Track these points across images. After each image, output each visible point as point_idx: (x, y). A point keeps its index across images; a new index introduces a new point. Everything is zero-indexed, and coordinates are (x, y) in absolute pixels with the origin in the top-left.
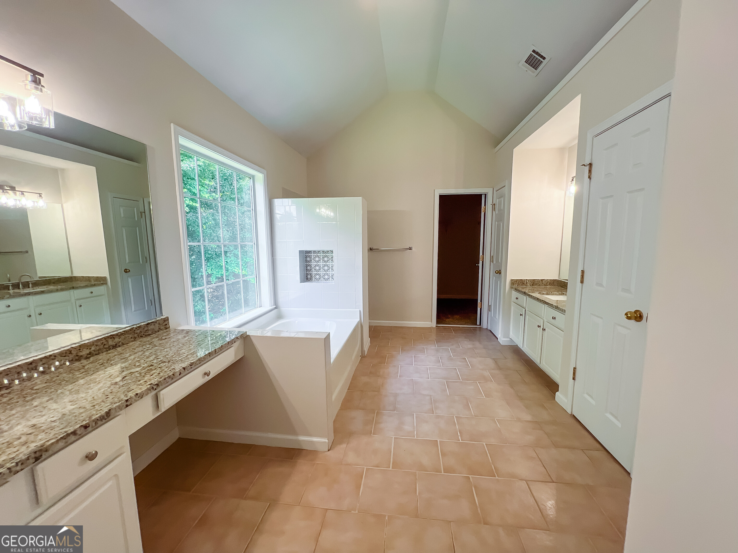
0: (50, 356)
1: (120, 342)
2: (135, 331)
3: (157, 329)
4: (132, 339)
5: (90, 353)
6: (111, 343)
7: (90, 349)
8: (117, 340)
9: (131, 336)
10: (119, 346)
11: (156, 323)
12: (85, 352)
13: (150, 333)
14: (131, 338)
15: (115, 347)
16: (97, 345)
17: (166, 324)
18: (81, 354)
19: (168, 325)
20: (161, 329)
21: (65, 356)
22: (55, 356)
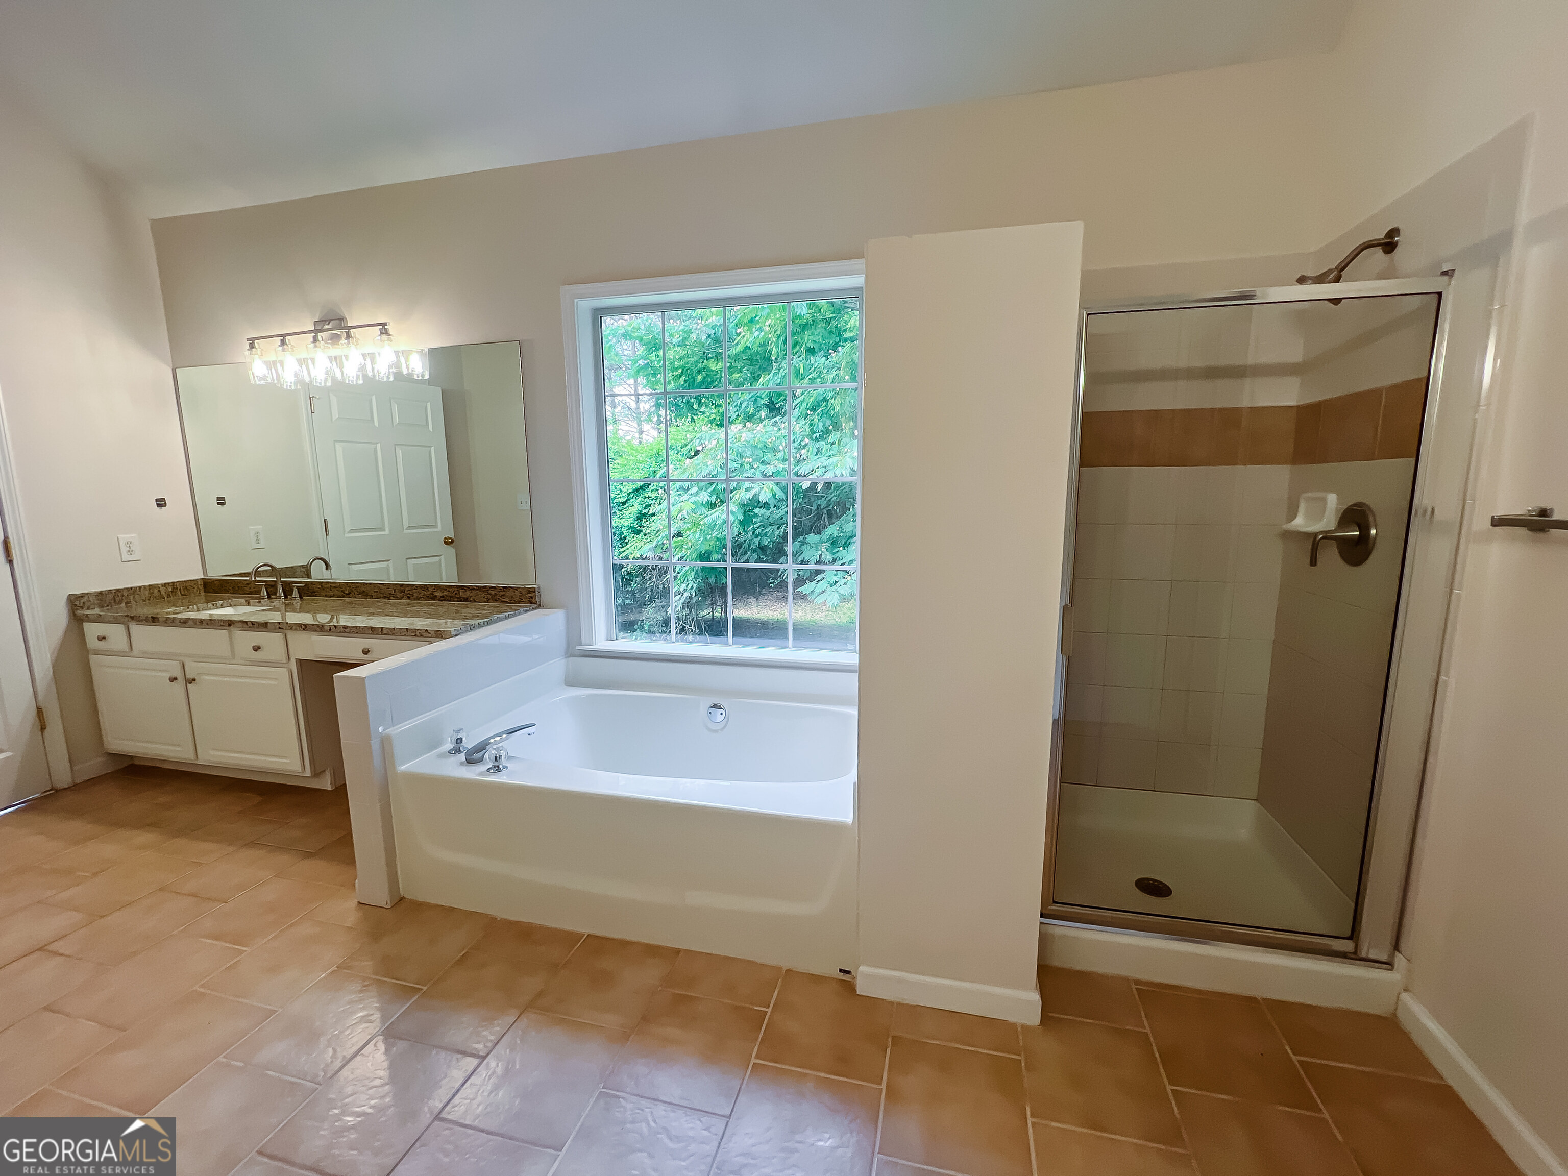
0: (414, 585)
1: (471, 596)
2: (488, 590)
3: (517, 599)
4: (485, 599)
5: (443, 597)
6: (462, 594)
7: (443, 592)
8: (468, 593)
9: (483, 595)
10: (470, 601)
11: (517, 590)
12: (438, 594)
13: (507, 600)
14: (484, 597)
15: (466, 600)
16: (449, 591)
17: (532, 597)
18: (436, 594)
19: (534, 598)
20: (523, 601)
21: (423, 590)
22: (417, 587)
